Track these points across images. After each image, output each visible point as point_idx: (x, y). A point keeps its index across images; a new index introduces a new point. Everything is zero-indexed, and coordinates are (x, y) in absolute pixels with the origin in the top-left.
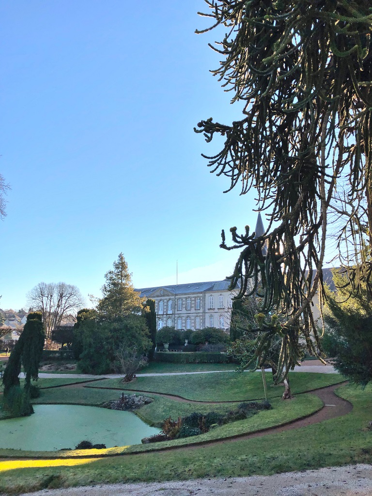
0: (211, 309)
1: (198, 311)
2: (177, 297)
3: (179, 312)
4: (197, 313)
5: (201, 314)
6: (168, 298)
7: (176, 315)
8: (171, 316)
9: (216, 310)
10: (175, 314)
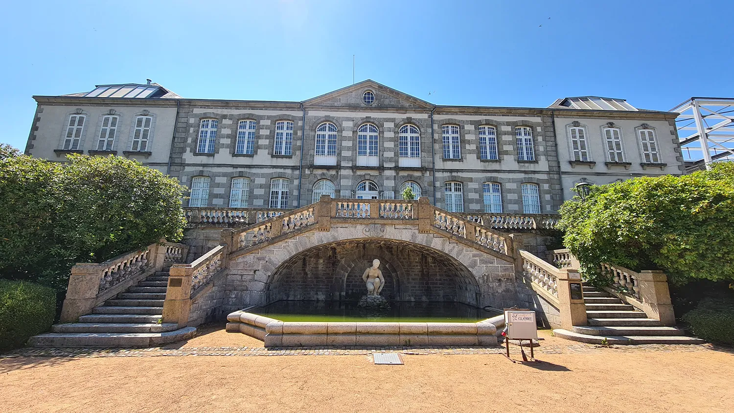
0: (578, 162)
1: (532, 167)
2: (436, 117)
3: (450, 165)
4: (525, 172)
5: (544, 177)
6: (400, 116)
7: (438, 175)
8: (417, 174)
9: (601, 168)
10: (433, 170)
